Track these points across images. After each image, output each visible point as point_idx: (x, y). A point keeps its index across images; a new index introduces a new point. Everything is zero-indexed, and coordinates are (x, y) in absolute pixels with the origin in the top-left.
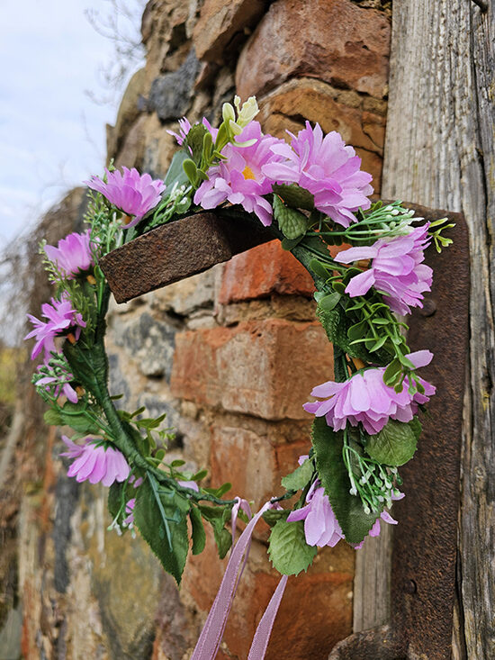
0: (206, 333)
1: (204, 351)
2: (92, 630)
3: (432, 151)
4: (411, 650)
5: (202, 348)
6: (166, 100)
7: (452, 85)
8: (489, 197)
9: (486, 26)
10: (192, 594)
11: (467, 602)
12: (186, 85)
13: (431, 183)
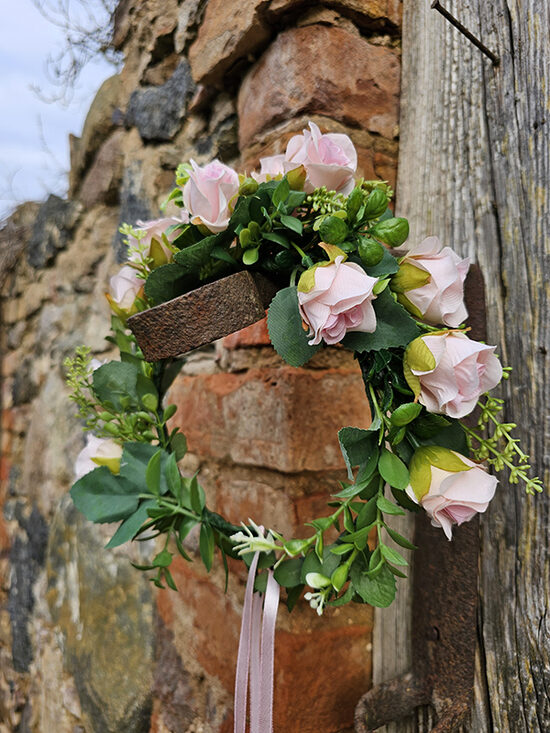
0: (208, 379)
1: (207, 400)
2: (67, 711)
3: (446, 199)
4: (435, 695)
5: (204, 395)
6: (150, 118)
7: (466, 135)
8: (504, 250)
9: (498, 80)
10: (198, 660)
11: (488, 644)
12: (175, 104)
13: (445, 232)
